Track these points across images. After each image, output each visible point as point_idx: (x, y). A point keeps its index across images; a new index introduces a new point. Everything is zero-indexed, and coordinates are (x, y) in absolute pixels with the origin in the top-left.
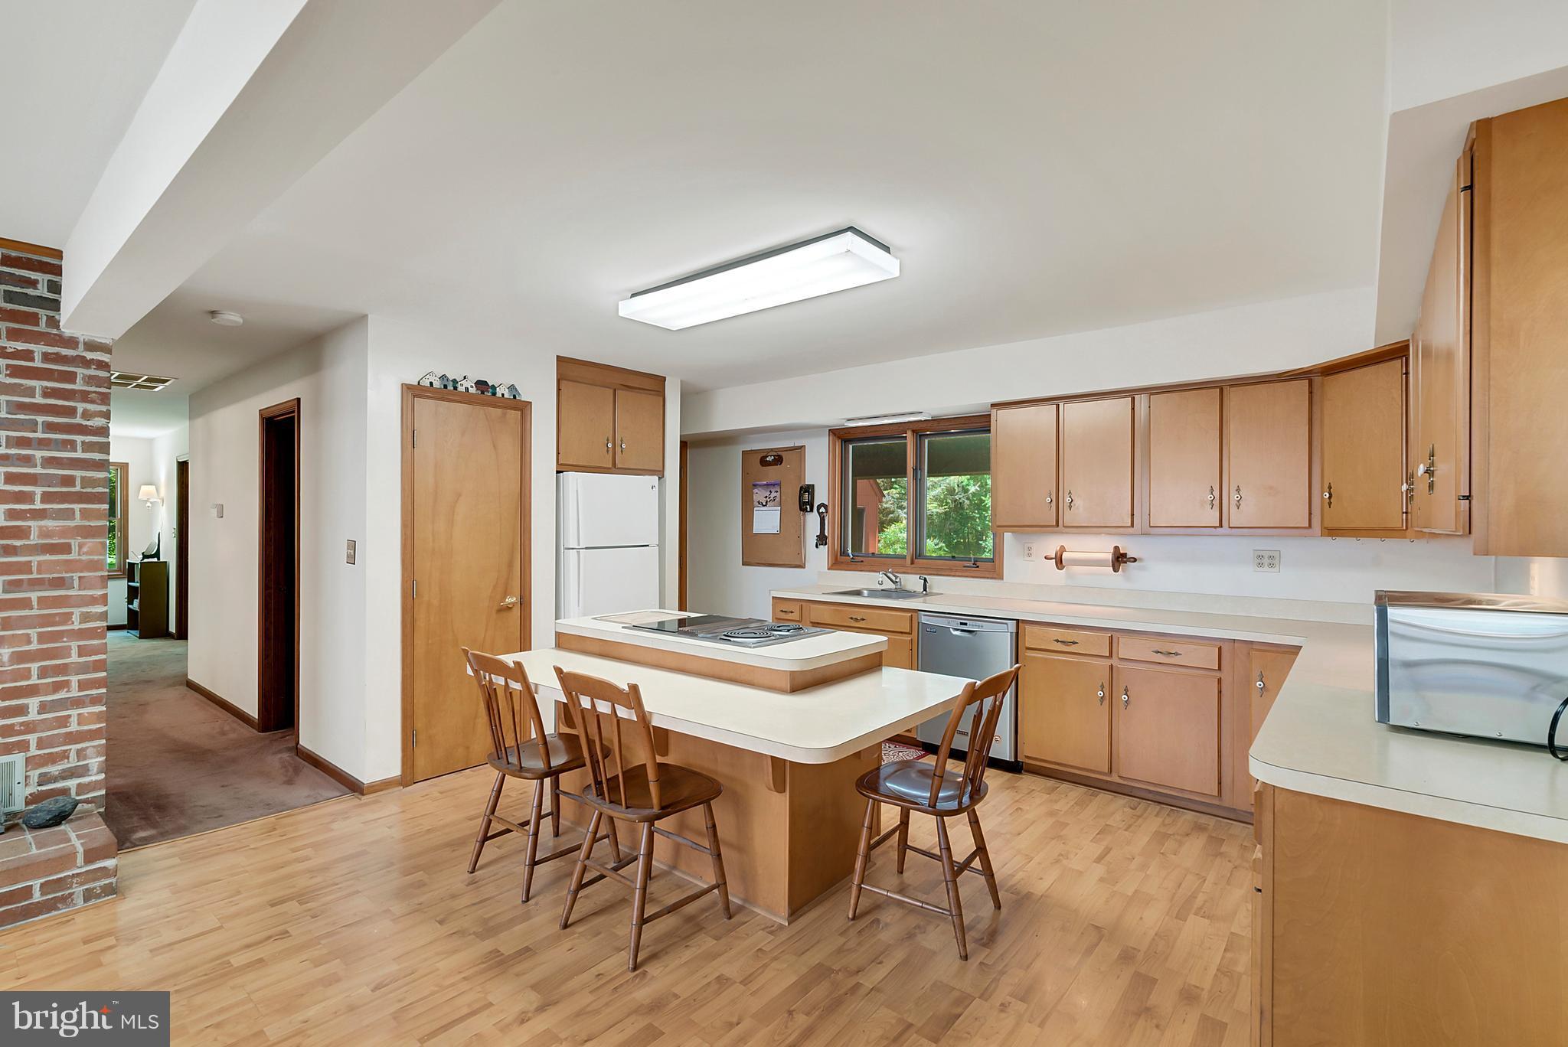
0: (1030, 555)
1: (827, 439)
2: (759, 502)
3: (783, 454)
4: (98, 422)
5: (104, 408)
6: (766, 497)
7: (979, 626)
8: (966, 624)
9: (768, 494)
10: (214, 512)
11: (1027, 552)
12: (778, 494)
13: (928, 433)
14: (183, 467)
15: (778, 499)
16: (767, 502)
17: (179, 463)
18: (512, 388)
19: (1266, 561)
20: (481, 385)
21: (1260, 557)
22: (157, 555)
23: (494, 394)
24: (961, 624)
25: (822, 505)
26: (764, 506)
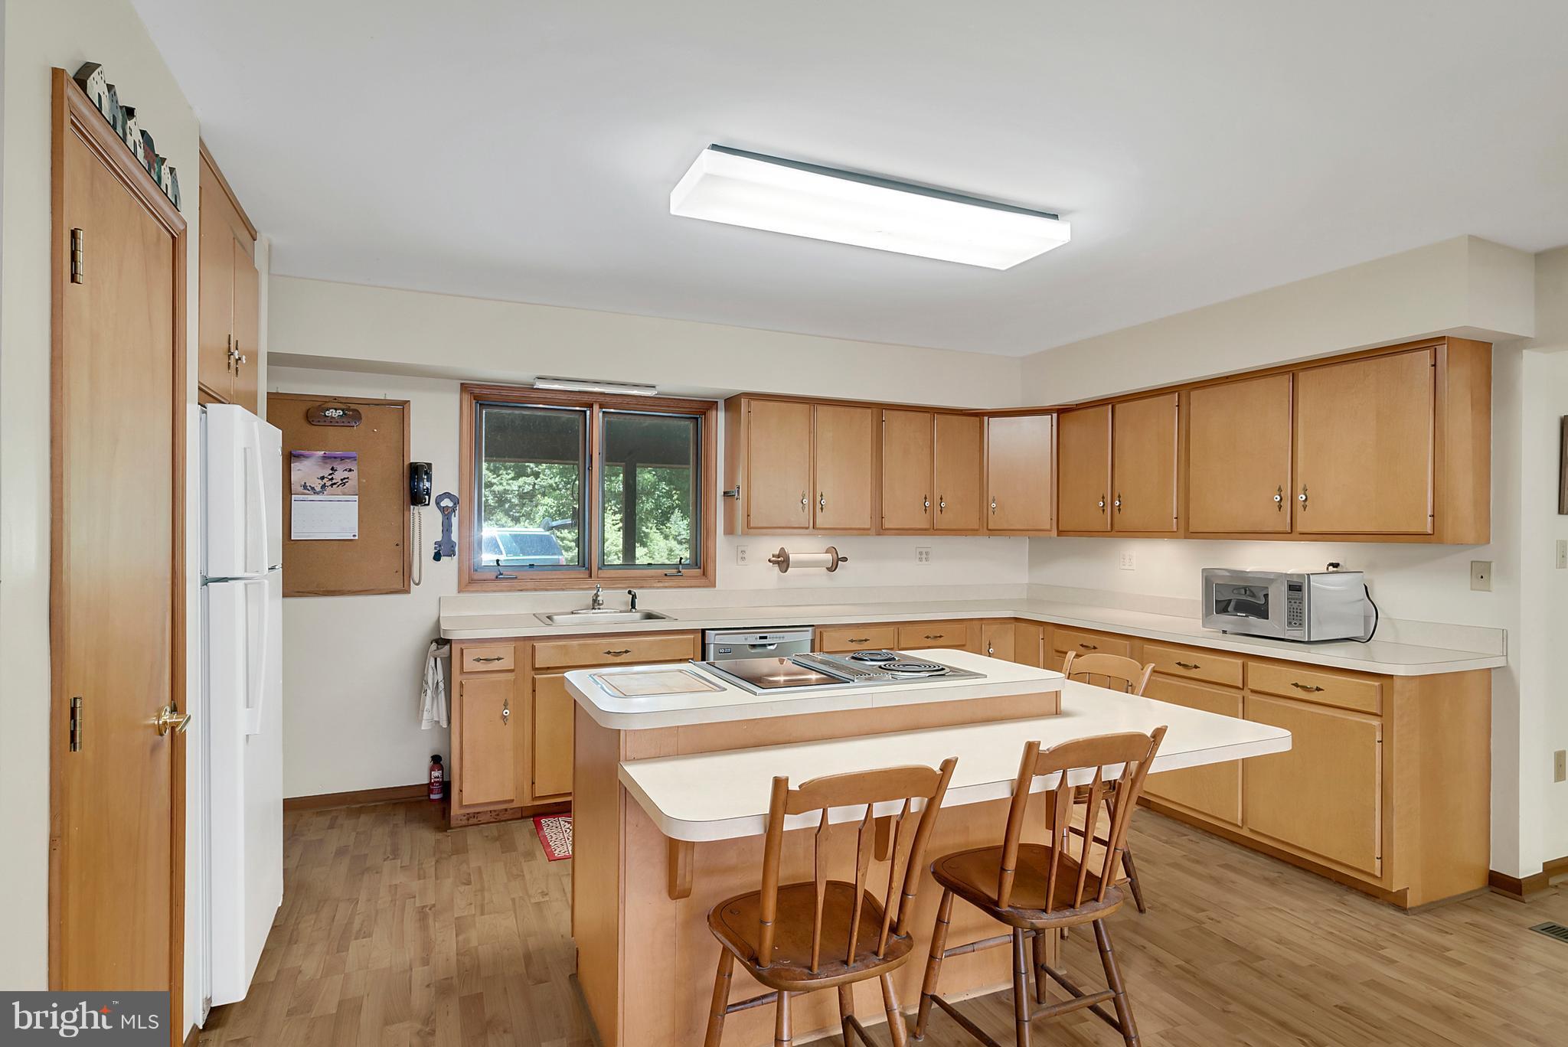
0: (743, 559)
1: (457, 396)
2: (305, 487)
3: (362, 409)
6: (322, 478)
7: (780, 638)
8: (765, 638)
9: (327, 472)
11: (740, 555)
12: (354, 475)
13: (612, 410)
15: (353, 482)
16: (324, 486)
19: (924, 556)
21: (921, 553)
24: (761, 638)
25: (447, 495)
26: (318, 493)
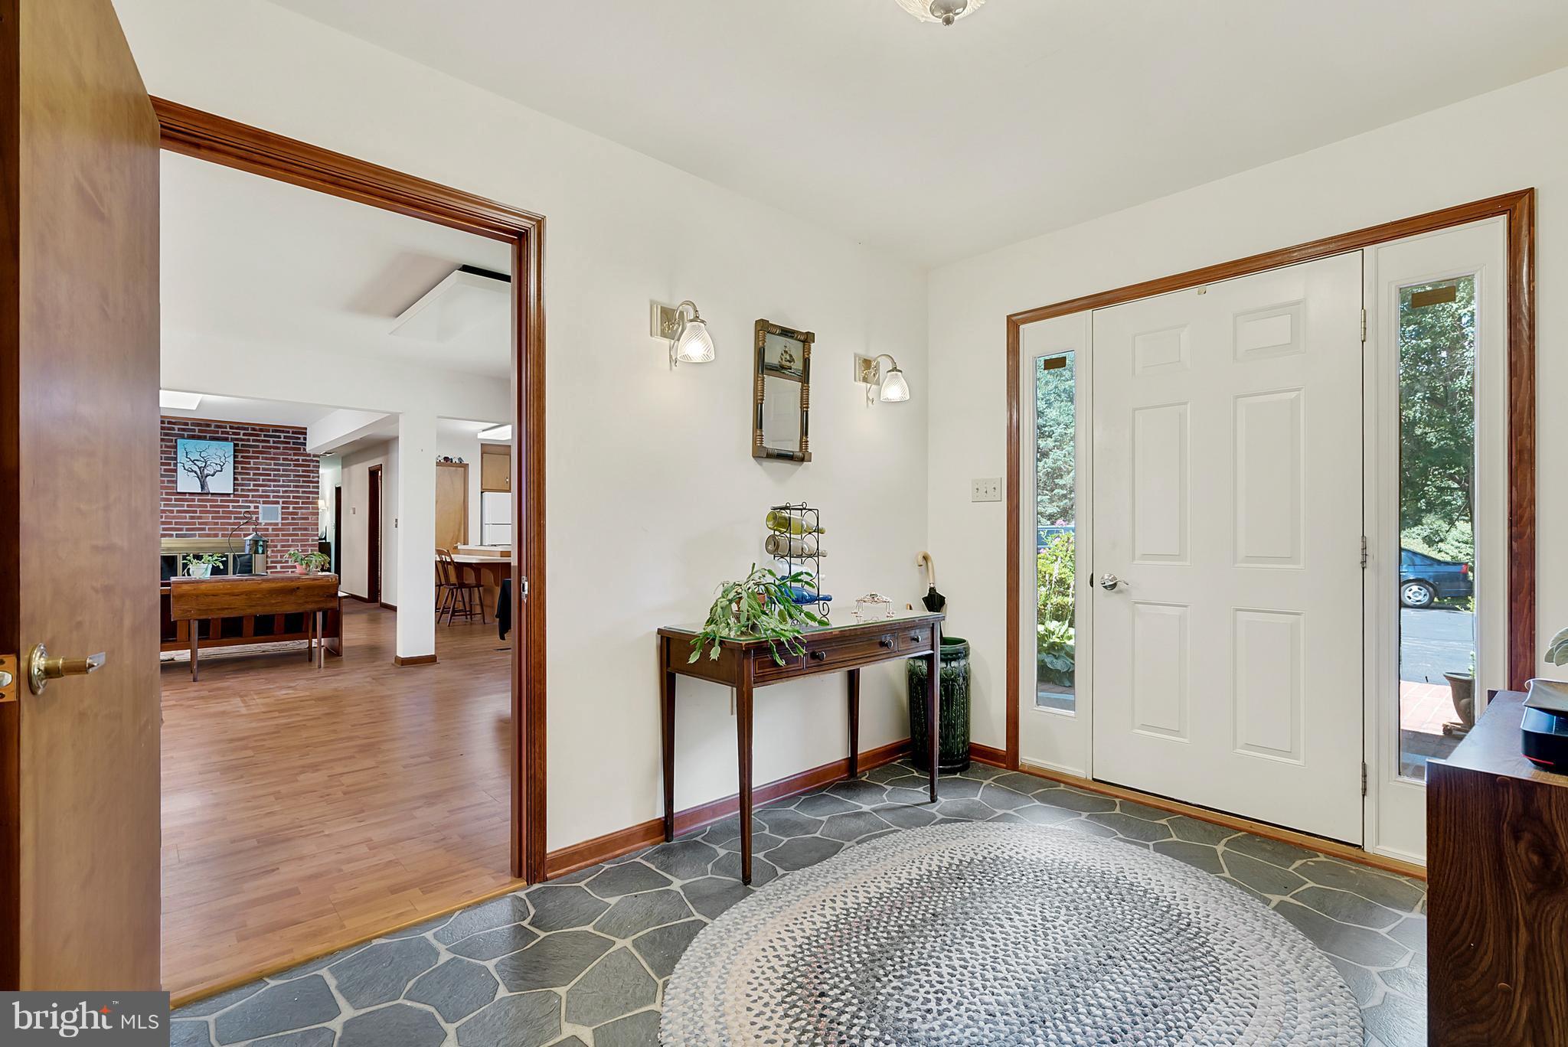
4: (316, 479)
5: (317, 475)
10: (352, 511)
14: (338, 490)
17: (336, 488)
18: (460, 459)
20: (446, 459)
22: (325, 538)
23: (452, 462)
